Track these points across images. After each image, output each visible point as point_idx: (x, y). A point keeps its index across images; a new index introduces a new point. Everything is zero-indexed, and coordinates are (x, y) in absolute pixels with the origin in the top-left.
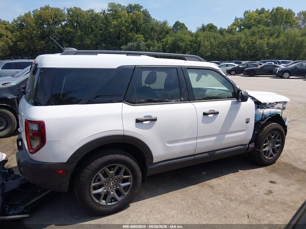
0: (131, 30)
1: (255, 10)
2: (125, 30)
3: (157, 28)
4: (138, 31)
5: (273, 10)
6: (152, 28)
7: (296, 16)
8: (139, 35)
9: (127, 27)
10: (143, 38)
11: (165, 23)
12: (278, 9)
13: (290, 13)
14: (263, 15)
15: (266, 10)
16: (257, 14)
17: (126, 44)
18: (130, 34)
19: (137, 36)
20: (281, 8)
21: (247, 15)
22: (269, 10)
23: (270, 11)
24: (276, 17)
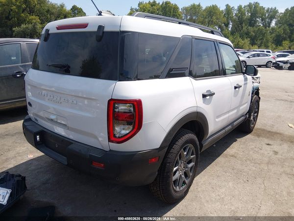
0: (23, 11)
1: (148, 2)
2: (17, 10)
3: (54, 11)
4: (32, 12)
5: (163, 3)
6: (48, 10)
7: (180, 10)
8: (34, 17)
9: (19, 7)
10: (39, 20)
11: (62, 6)
12: (167, 3)
13: (175, 8)
14: (155, 7)
15: (157, 2)
16: (150, 6)
17: (19, 25)
18: (23, 15)
19: (31, 17)
20: (169, 3)
21: (141, 6)
22: (159, 3)
23: (161, 4)
24: (166, 10)
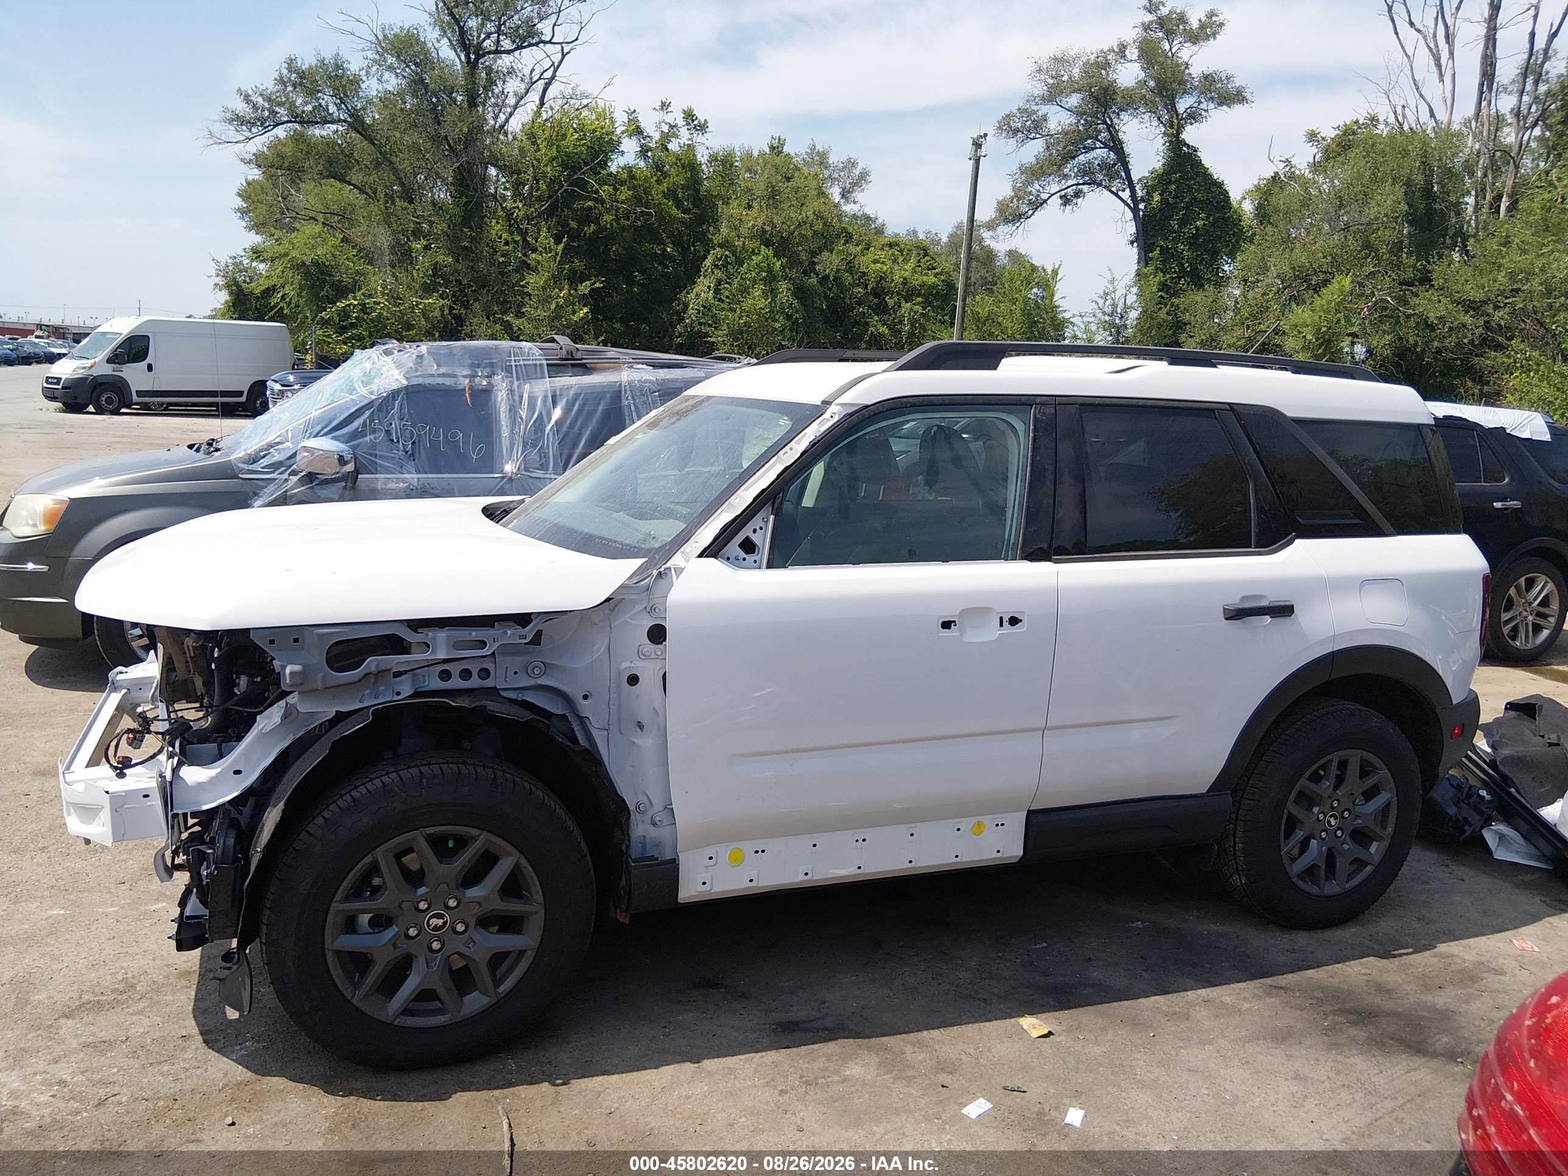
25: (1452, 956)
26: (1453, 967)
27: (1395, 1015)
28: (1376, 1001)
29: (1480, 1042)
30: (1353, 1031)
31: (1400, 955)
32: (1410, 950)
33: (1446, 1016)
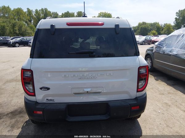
25: (18, 129)
26: (16, 127)
27: (17, 115)
28: (21, 115)
29: (5, 118)
30: (20, 110)
31: (25, 123)
32: (24, 125)
33: (11, 118)
